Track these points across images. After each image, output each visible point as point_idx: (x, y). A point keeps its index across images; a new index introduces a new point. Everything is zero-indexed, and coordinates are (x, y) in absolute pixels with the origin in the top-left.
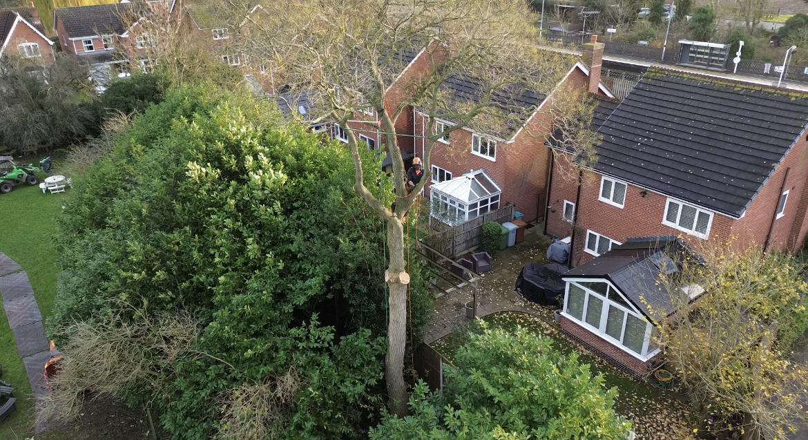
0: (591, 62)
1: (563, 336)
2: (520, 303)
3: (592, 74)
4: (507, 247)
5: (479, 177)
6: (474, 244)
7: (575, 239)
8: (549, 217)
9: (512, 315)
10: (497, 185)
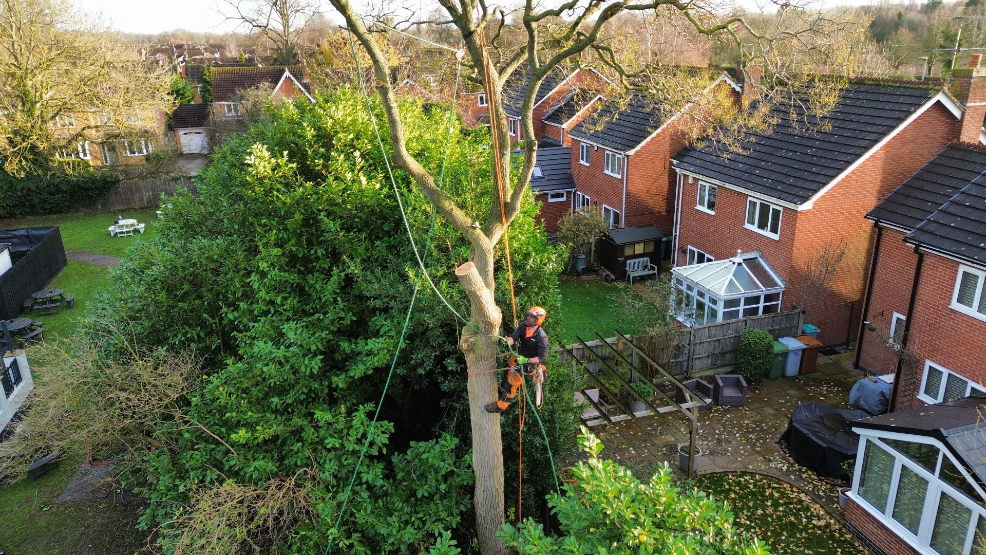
0: (967, 97)
1: (848, 536)
2: (780, 464)
3: (967, 117)
4: (784, 376)
5: (751, 262)
6: (727, 363)
7: (902, 377)
8: (865, 340)
9: (761, 481)
10: (779, 276)
